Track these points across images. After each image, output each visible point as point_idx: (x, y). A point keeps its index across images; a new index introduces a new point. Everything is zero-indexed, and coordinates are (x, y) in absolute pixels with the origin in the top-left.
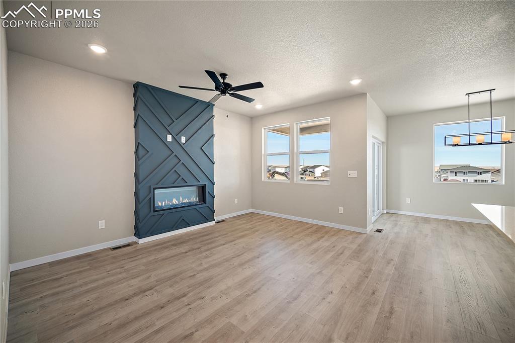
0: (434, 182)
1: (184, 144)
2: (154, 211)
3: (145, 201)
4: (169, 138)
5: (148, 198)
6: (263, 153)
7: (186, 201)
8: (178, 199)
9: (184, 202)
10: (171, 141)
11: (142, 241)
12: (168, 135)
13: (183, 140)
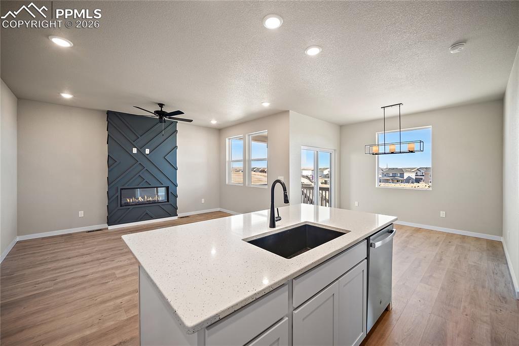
0: (376, 186)
1: (148, 154)
2: (121, 206)
3: (114, 197)
4: (135, 151)
5: (116, 195)
6: (227, 159)
7: (151, 199)
8: (143, 198)
9: (148, 200)
10: (136, 152)
11: (110, 228)
12: (134, 149)
13: (147, 151)
